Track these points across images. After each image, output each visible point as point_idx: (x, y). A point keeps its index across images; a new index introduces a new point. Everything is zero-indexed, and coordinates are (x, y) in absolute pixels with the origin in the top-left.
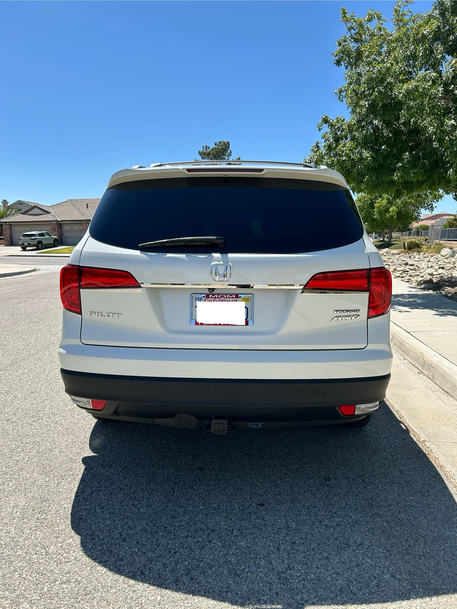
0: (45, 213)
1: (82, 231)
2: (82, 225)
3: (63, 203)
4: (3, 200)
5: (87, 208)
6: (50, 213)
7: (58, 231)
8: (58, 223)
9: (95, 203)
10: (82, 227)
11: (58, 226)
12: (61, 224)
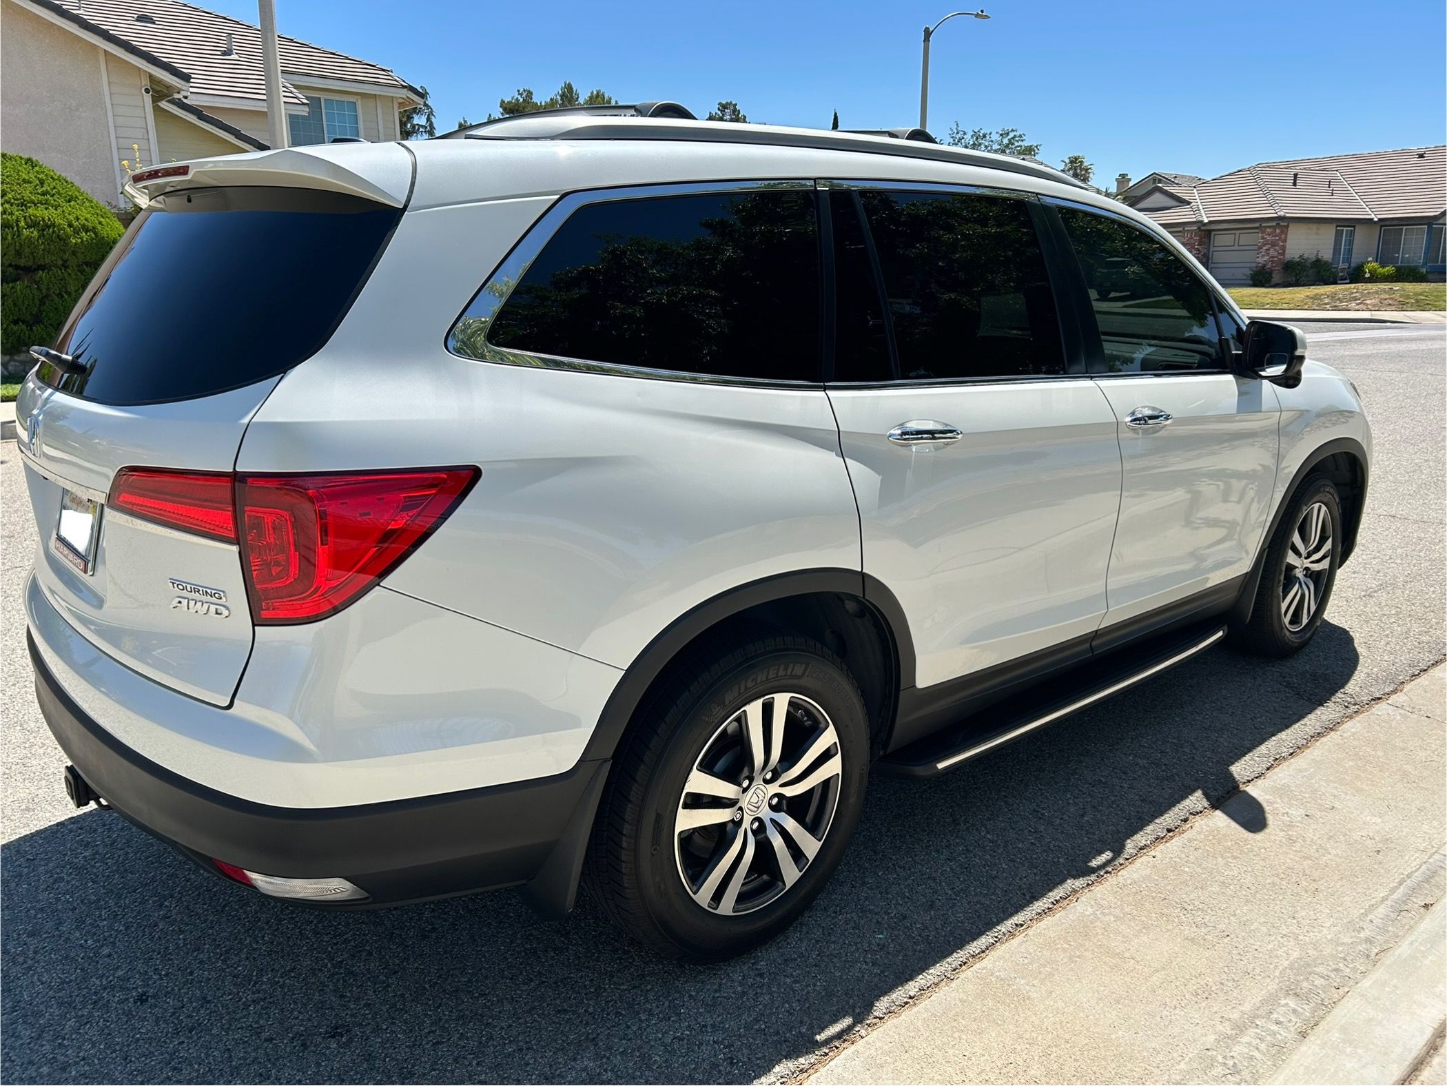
0: (1178, 204)
1: (1260, 248)
2: (1263, 232)
3: (1229, 175)
4: (1120, 175)
5: (1295, 184)
6: (1189, 203)
7: (1198, 250)
8: (1203, 228)
9: (1325, 170)
10: (1263, 238)
11: (1200, 236)
12: (1210, 231)
